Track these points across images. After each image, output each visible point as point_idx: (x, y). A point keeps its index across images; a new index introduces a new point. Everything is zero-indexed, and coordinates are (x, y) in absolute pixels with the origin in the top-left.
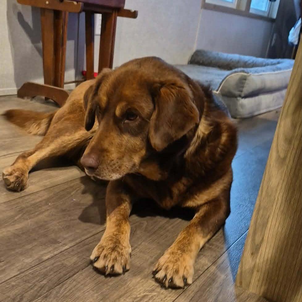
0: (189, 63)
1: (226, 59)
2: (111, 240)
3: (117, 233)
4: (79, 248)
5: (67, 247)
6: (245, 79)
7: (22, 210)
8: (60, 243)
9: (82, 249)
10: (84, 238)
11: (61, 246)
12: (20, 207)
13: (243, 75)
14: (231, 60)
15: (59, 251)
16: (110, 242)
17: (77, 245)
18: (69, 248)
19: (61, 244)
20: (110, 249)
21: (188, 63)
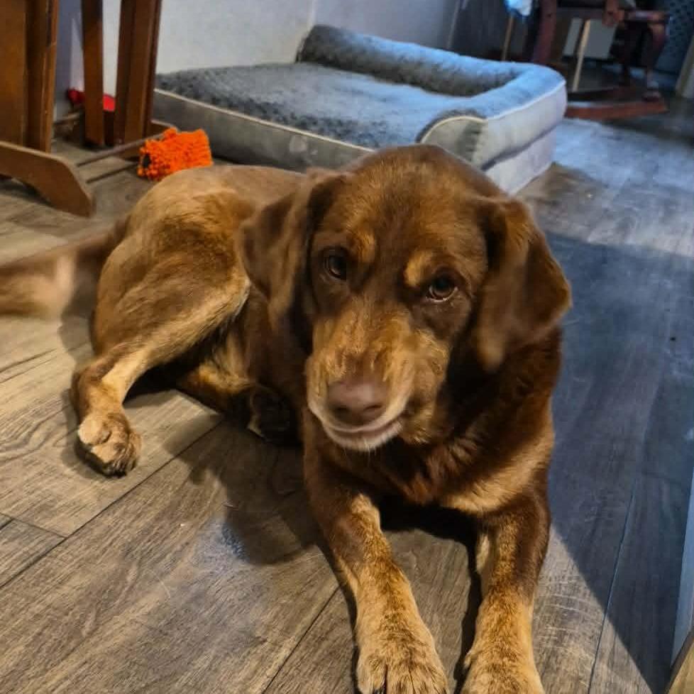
0: (300, 59)
1: (391, 57)
2: (391, 637)
3: (394, 612)
4: (311, 650)
5: (284, 653)
6: (478, 133)
7: (129, 550)
8: (265, 641)
9: (320, 651)
10: (308, 618)
11: (272, 650)
12: (118, 543)
13: (472, 122)
14: (402, 57)
15: (274, 667)
16: (393, 645)
17: (303, 644)
18: (291, 655)
19: (266, 644)
20: (403, 666)
21: (297, 60)
